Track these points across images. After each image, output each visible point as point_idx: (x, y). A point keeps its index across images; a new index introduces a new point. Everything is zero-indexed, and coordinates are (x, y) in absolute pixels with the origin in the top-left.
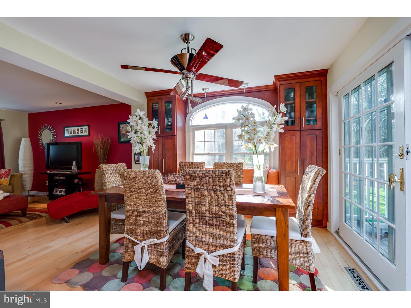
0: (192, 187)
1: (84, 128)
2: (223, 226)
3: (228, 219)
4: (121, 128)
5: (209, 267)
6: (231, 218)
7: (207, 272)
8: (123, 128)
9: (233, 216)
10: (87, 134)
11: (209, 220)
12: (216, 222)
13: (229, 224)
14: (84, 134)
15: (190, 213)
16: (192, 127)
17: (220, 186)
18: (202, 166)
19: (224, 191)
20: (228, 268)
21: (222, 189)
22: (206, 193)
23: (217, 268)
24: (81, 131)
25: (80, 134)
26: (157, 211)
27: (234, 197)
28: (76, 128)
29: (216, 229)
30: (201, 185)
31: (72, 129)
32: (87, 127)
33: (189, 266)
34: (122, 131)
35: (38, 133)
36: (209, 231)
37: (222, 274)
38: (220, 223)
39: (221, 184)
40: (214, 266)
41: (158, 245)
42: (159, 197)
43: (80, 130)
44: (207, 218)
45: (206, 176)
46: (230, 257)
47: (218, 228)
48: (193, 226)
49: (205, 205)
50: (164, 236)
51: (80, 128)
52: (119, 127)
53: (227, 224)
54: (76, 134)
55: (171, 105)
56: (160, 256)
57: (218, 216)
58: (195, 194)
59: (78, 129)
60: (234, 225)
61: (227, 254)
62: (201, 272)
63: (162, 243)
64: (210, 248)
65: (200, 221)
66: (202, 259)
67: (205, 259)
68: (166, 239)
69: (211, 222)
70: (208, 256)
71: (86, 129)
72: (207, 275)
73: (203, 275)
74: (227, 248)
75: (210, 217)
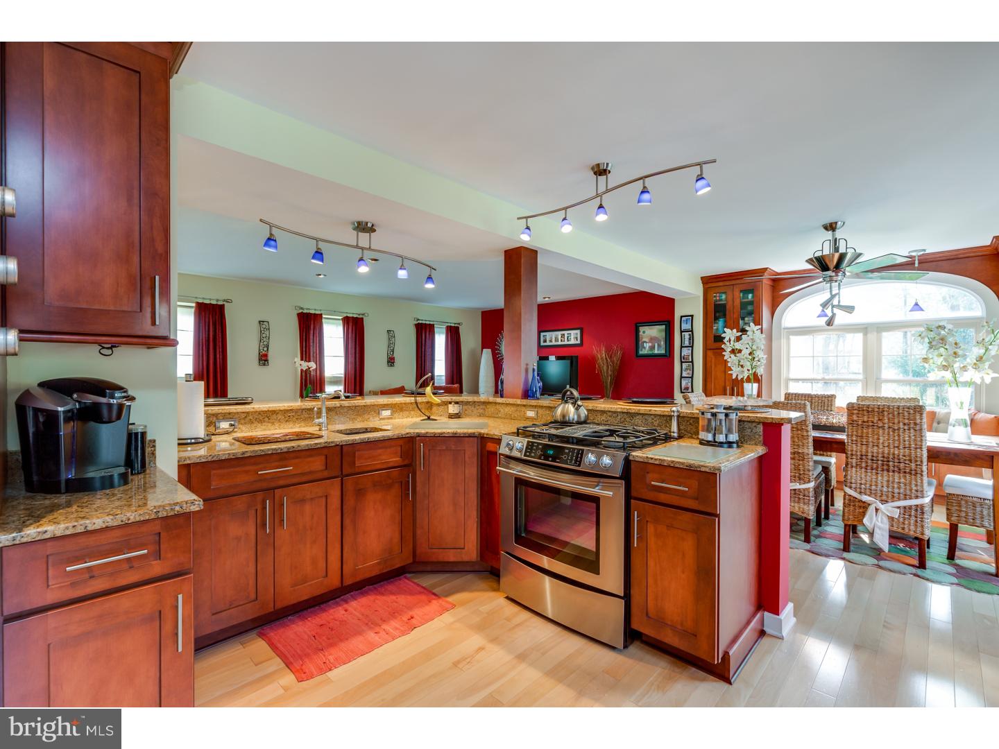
0: (860, 423)
1: (572, 332)
2: (905, 472)
3: (913, 465)
4: (641, 333)
5: (882, 519)
6: (918, 463)
7: (879, 524)
8: (644, 332)
9: (922, 462)
10: (579, 342)
11: (883, 465)
12: (894, 467)
13: (916, 470)
14: (573, 342)
15: (852, 455)
16: (786, 330)
17: (904, 424)
18: (832, 400)
19: (909, 429)
20: (912, 522)
21: (906, 427)
22: (881, 431)
23: (896, 520)
24: (568, 337)
25: (566, 343)
26: (800, 451)
27: (923, 438)
28: (559, 333)
29: (893, 476)
30: (875, 421)
31: (554, 334)
32: (578, 332)
33: (851, 517)
34: (642, 338)
35: (497, 341)
36: (882, 479)
37: (903, 529)
38: (899, 469)
39: (906, 421)
40: (891, 519)
41: (801, 492)
42: (805, 434)
43: (566, 336)
44: (880, 462)
45: (884, 411)
46: (916, 510)
47: (896, 475)
48: (857, 471)
49: (877, 446)
50: (809, 482)
51: (566, 333)
52: (637, 332)
53: (911, 470)
54: (560, 343)
55: (750, 296)
56: (804, 503)
57: (896, 461)
58: (862, 433)
59: (563, 336)
60: (922, 471)
61: (911, 506)
62: (871, 523)
63: (808, 489)
64: (884, 498)
65: (867, 466)
66: (871, 510)
67: (877, 510)
68: (812, 485)
69: (885, 467)
70: (882, 507)
71: (577, 334)
72: (880, 528)
73: (872, 526)
74: (910, 499)
75: (883, 461)
